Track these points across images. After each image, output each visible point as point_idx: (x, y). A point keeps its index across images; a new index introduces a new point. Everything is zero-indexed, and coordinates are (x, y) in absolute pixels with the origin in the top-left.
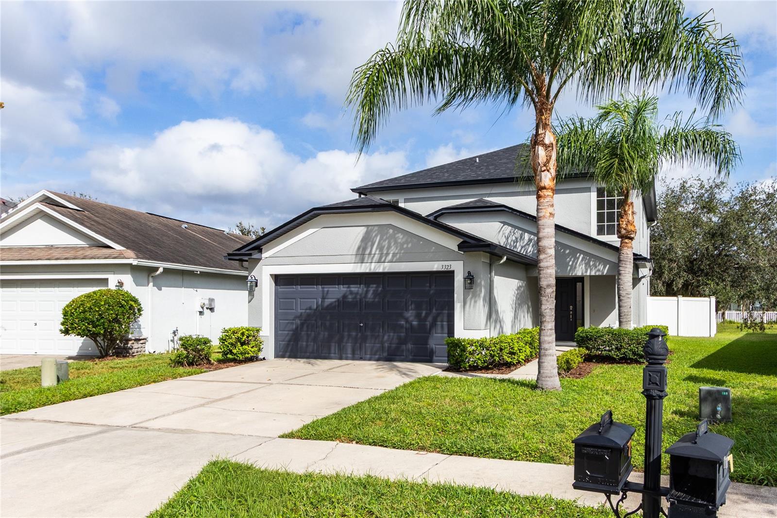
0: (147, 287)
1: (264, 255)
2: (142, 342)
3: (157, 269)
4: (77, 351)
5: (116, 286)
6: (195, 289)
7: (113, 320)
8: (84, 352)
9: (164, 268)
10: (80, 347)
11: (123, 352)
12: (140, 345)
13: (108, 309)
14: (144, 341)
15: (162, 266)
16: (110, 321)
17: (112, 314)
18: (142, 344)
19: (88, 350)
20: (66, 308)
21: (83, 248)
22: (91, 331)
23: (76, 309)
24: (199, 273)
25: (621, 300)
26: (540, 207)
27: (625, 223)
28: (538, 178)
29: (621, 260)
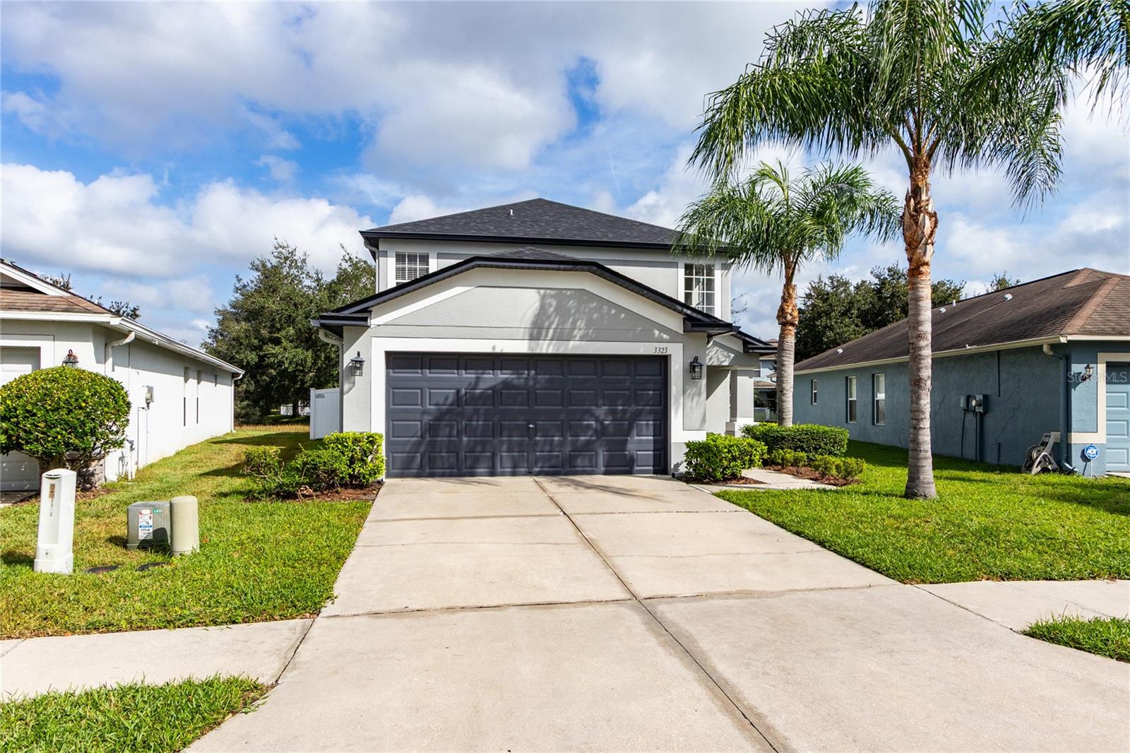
1: (374, 321)
3: (124, 334)
12: (101, 468)
15: (135, 329)
25: (784, 394)
26: (921, 286)
27: (790, 308)
28: (919, 251)
29: (785, 350)
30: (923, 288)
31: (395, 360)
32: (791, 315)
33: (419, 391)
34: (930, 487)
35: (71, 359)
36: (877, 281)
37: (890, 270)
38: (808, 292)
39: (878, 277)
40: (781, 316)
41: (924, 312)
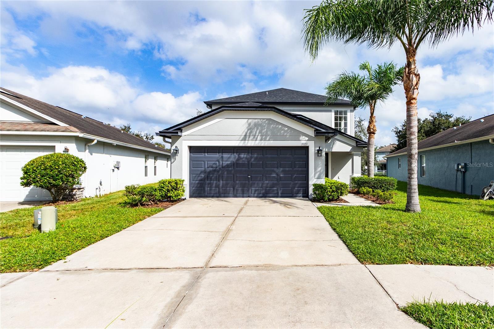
0: (84, 153)
1: (183, 134)
2: (81, 190)
3: (93, 140)
4: (24, 198)
5: (64, 151)
6: (110, 155)
7: (70, 175)
8: (29, 199)
9: (97, 141)
10: (27, 195)
11: (70, 198)
12: (81, 192)
13: (65, 167)
14: (83, 189)
15: (96, 139)
16: (66, 176)
17: (68, 171)
18: (81, 191)
19: (35, 197)
20: (28, 167)
21: (29, 124)
22: (52, 183)
23: (37, 167)
24: (115, 145)
25: (370, 164)
26: (412, 109)
27: (372, 126)
29: (370, 144)
30: (413, 110)
31: (193, 149)
32: (373, 129)
33: (203, 162)
34: (417, 207)
35: (66, 150)
36: (432, 119)
37: (438, 114)
38: (404, 124)
39: (433, 117)
40: (368, 130)
41: (413, 122)
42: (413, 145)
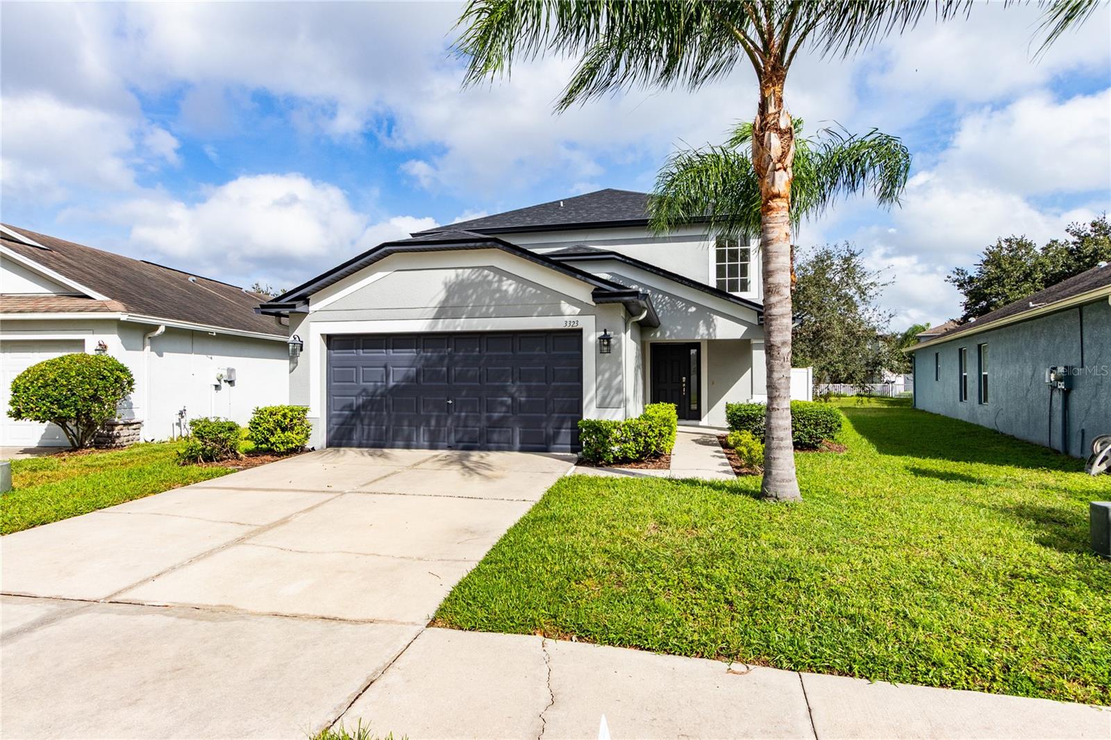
0: (142, 352)
1: (312, 308)
2: (134, 426)
3: (156, 327)
4: (38, 441)
5: (96, 350)
6: (210, 356)
7: (91, 397)
8: (48, 442)
9: (166, 327)
10: (42, 436)
11: (105, 442)
12: (131, 432)
13: (81, 382)
14: (137, 425)
15: (163, 323)
16: (85, 399)
17: (88, 389)
18: (135, 429)
19: (55, 439)
20: (18, 381)
21: (47, 299)
22: (56, 413)
23: (32, 383)
24: (215, 334)
26: (771, 225)
28: (767, 180)
30: (773, 227)
31: (334, 341)
33: (355, 369)
35: (103, 348)
41: (774, 259)
42: (776, 319)
